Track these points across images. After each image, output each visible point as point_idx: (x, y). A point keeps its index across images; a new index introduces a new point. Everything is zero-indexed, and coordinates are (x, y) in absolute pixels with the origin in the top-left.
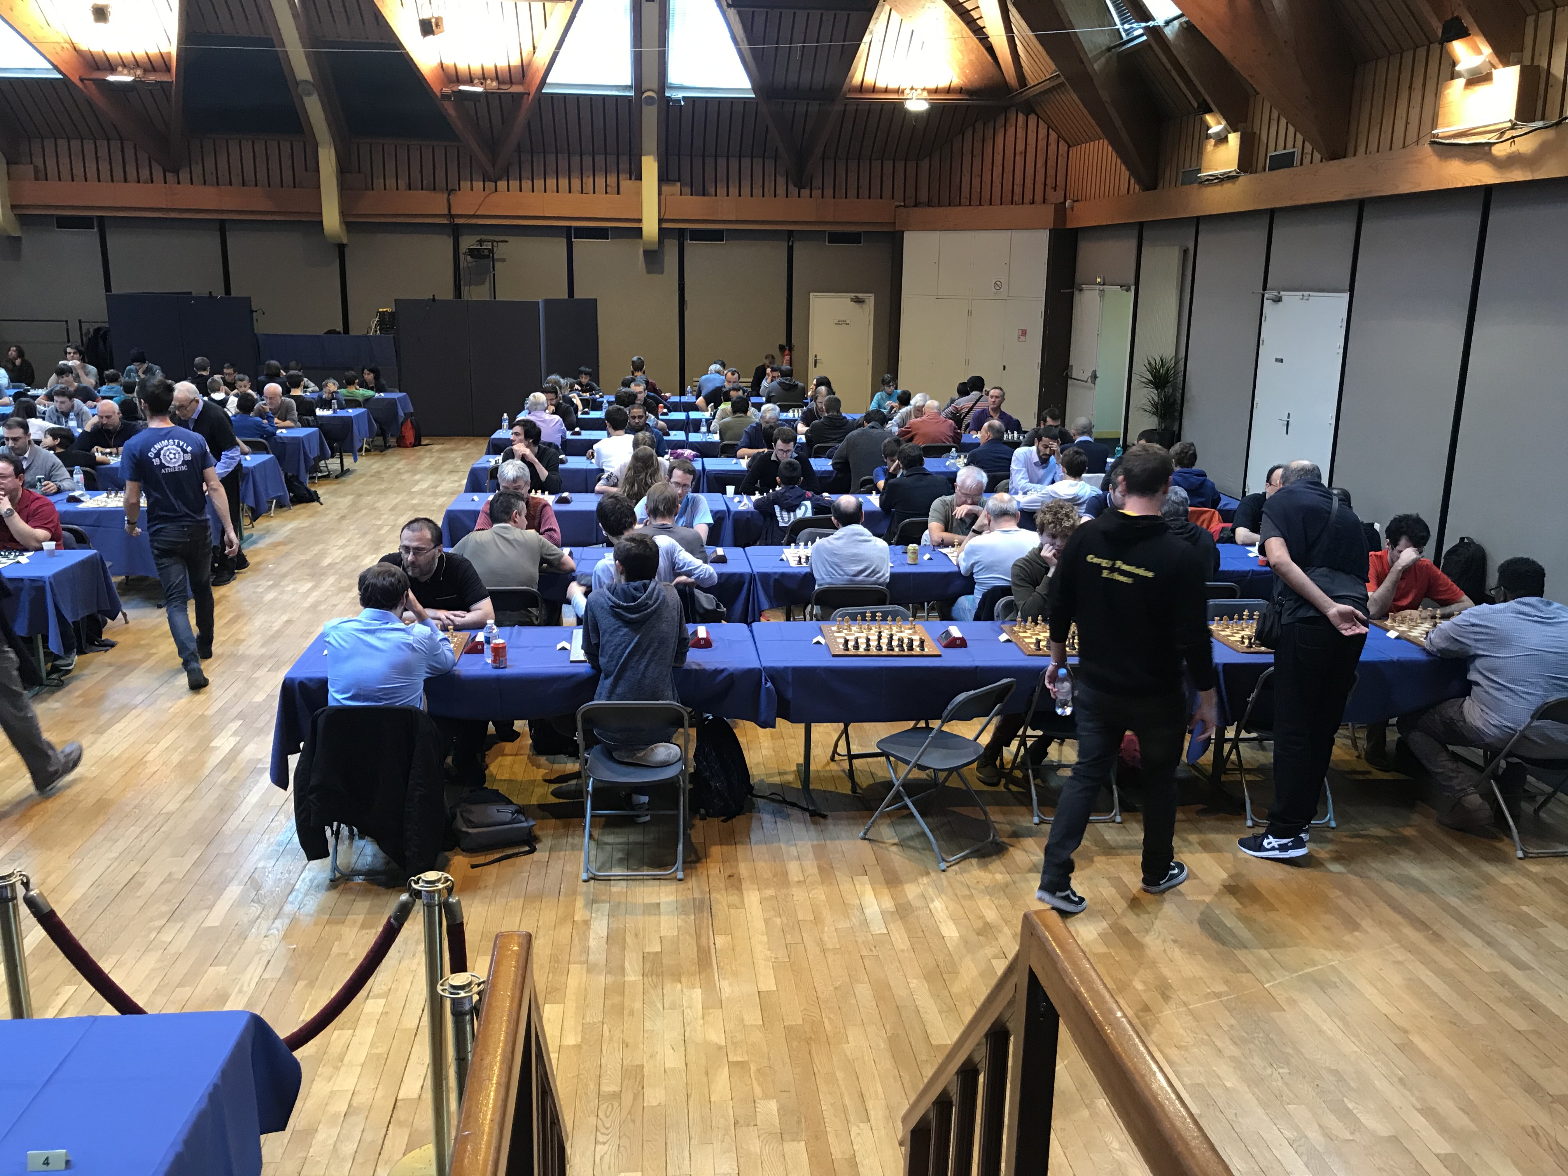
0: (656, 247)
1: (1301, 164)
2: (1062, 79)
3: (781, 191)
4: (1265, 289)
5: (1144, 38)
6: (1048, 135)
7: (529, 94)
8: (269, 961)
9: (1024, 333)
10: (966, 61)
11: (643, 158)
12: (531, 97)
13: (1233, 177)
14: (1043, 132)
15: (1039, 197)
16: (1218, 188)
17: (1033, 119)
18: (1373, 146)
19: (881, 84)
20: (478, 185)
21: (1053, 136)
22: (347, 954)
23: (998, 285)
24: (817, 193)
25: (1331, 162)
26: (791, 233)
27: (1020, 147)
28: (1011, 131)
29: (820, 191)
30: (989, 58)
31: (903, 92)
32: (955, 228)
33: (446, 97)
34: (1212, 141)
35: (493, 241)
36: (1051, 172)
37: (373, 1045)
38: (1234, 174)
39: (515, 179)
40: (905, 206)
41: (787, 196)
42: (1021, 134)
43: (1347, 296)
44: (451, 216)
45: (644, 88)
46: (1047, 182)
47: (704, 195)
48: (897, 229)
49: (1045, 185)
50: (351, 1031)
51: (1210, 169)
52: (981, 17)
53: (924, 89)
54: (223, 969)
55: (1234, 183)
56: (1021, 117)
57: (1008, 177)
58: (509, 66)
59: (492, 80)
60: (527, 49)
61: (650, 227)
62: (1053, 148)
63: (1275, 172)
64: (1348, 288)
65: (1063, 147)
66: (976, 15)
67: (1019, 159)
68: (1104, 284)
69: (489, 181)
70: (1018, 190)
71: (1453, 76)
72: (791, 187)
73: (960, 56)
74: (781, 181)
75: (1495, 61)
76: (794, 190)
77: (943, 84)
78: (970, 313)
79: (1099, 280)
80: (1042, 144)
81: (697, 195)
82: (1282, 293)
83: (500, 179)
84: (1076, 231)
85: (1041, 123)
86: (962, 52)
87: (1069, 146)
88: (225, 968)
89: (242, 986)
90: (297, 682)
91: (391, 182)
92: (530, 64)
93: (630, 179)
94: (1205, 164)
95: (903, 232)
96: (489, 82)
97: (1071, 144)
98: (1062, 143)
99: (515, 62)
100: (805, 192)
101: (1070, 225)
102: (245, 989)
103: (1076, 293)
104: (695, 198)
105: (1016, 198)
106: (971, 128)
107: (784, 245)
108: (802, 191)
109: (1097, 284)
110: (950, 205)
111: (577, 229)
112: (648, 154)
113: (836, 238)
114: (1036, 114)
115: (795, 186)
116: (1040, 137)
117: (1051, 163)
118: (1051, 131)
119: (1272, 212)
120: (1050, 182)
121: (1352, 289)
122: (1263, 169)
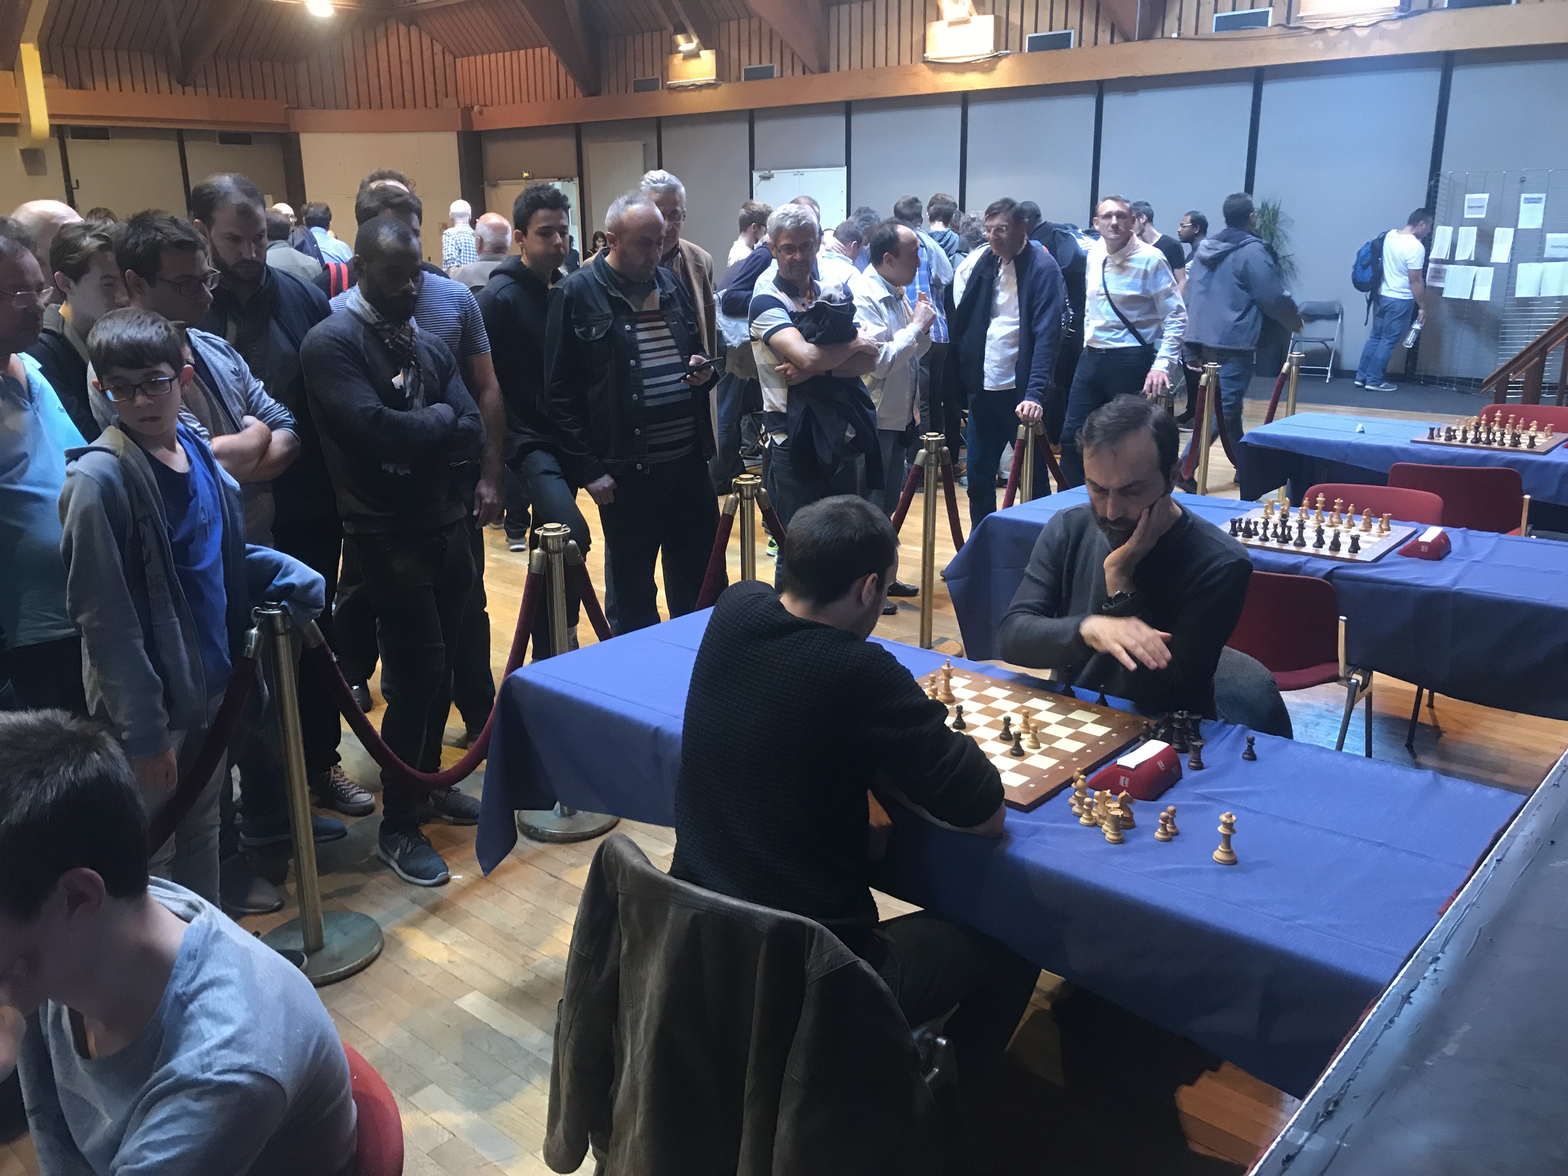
0: (42, 144)
1: (782, 76)
3: (164, 88)
4: (752, 168)
6: (432, 46)
11: (21, 45)
13: (712, 85)
14: (426, 43)
15: (431, 102)
16: (696, 93)
17: (415, 31)
18: (844, 65)
21: (438, 48)
24: (201, 91)
26: (180, 132)
27: (405, 56)
28: (393, 40)
29: (205, 89)
34: (681, 55)
36: (440, 80)
38: (713, 82)
40: (291, 108)
41: (171, 93)
42: (404, 43)
43: (845, 169)
46: (438, 89)
47: (81, 88)
48: (291, 130)
49: (436, 91)
51: (680, 78)
55: (714, 89)
56: (403, 29)
57: (396, 84)
61: (39, 122)
62: (438, 58)
63: (751, 83)
64: (844, 162)
65: (449, 58)
67: (406, 68)
70: (408, 95)
71: (939, 17)
72: (174, 83)
74: (163, 77)
76: (177, 87)
79: (526, 175)
80: (427, 54)
81: (74, 88)
82: (772, 172)
84: (479, 134)
85: (423, 34)
87: (455, 58)
94: (671, 74)
95: (297, 134)
97: (458, 54)
98: (447, 54)
100: (189, 90)
101: (477, 128)
103: (487, 190)
104: (70, 91)
105: (408, 102)
107: (176, 144)
108: (186, 88)
109: (522, 178)
110: (338, 108)
112: (27, 41)
113: (228, 139)
114: (417, 25)
115: (179, 83)
116: (424, 48)
117: (439, 72)
118: (435, 43)
119: (751, 112)
120: (441, 89)
121: (848, 164)
122: (739, 79)
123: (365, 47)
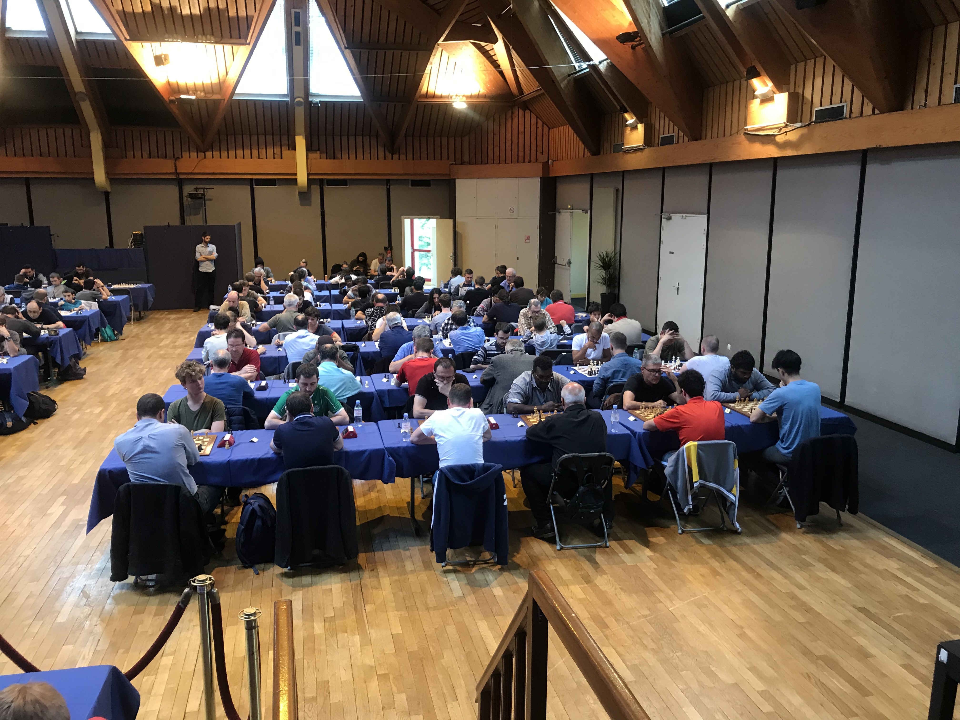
0: (306, 190)
1: (678, 142)
2: (543, 91)
3: (381, 154)
4: (662, 212)
5: (588, 70)
6: (537, 122)
7: (224, 100)
8: (99, 640)
9: (528, 238)
10: (487, 80)
11: (297, 138)
12: (226, 102)
13: (641, 149)
14: (534, 121)
15: (533, 158)
16: (633, 155)
17: (528, 113)
18: (715, 134)
19: (438, 93)
20: (194, 154)
21: (540, 123)
22: (147, 632)
23: (512, 210)
24: (403, 157)
25: (693, 142)
26: (388, 181)
27: (521, 129)
28: (515, 120)
29: (405, 156)
30: (501, 78)
31: (451, 97)
32: (485, 177)
33: (172, 102)
34: (629, 128)
35: (204, 189)
36: (540, 143)
37: (168, 683)
38: (642, 147)
39: (216, 151)
40: (455, 164)
41: (385, 159)
42: (521, 121)
43: (706, 216)
44: (178, 174)
45: (295, 96)
47: (334, 159)
48: (452, 177)
49: (537, 151)
50: (154, 676)
51: (629, 144)
52: (495, 55)
53: (464, 96)
54: (71, 647)
55: (642, 152)
56: (521, 112)
57: (515, 147)
58: (211, 83)
59: (201, 92)
60: (223, 73)
61: (302, 178)
62: (540, 130)
63: (664, 147)
64: (706, 212)
65: (546, 129)
66: (491, 53)
67: (521, 136)
68: (573, 209)
69: (201, 152)
70: (521, 154)
71: (754, 97)
72: (387, 153)
73: (484, 76)
74: (381, 150)
75: (775, 90)
76: (389, 155)
77: (475, 92)
78: (496, 227)
79: (569, 207)
80: (534, 127)
81: (330, 159)
82: (671, 215)
83: (207, 151)
84: (555, 178)
85: (533, 115)
86: (485, 74)
87: (549, 129)
88: (72, 646)
89: (84, 656)
90: (107, 471)
91: (138, 153)
92: (224, 81)
93: (289, 149)
94: (625, 141)
95: (455, 179)
96: (199, 93)
97: (550, 127)
98: (545, 126)
99: (215, 80)
100: (396, 156)
101: (552, 175)
102: (86, 657)
103: (557, 214)
105: (520, 159)
106: (492, 118)
107: (385, 188)
108: (394, 156)
109: (568, 209)
110: (482, 164)
111: (256, 180)
112: (299, 135)
113: (415, 183)
114: (530, 110)
115: (390, 153)
116: (532, 123)
117: (540, 139)
118: (539, 120)
119: (664, 169)
120: (539, 149)
121: (708, 213)
122: (658, 145)
123: (500, 125)
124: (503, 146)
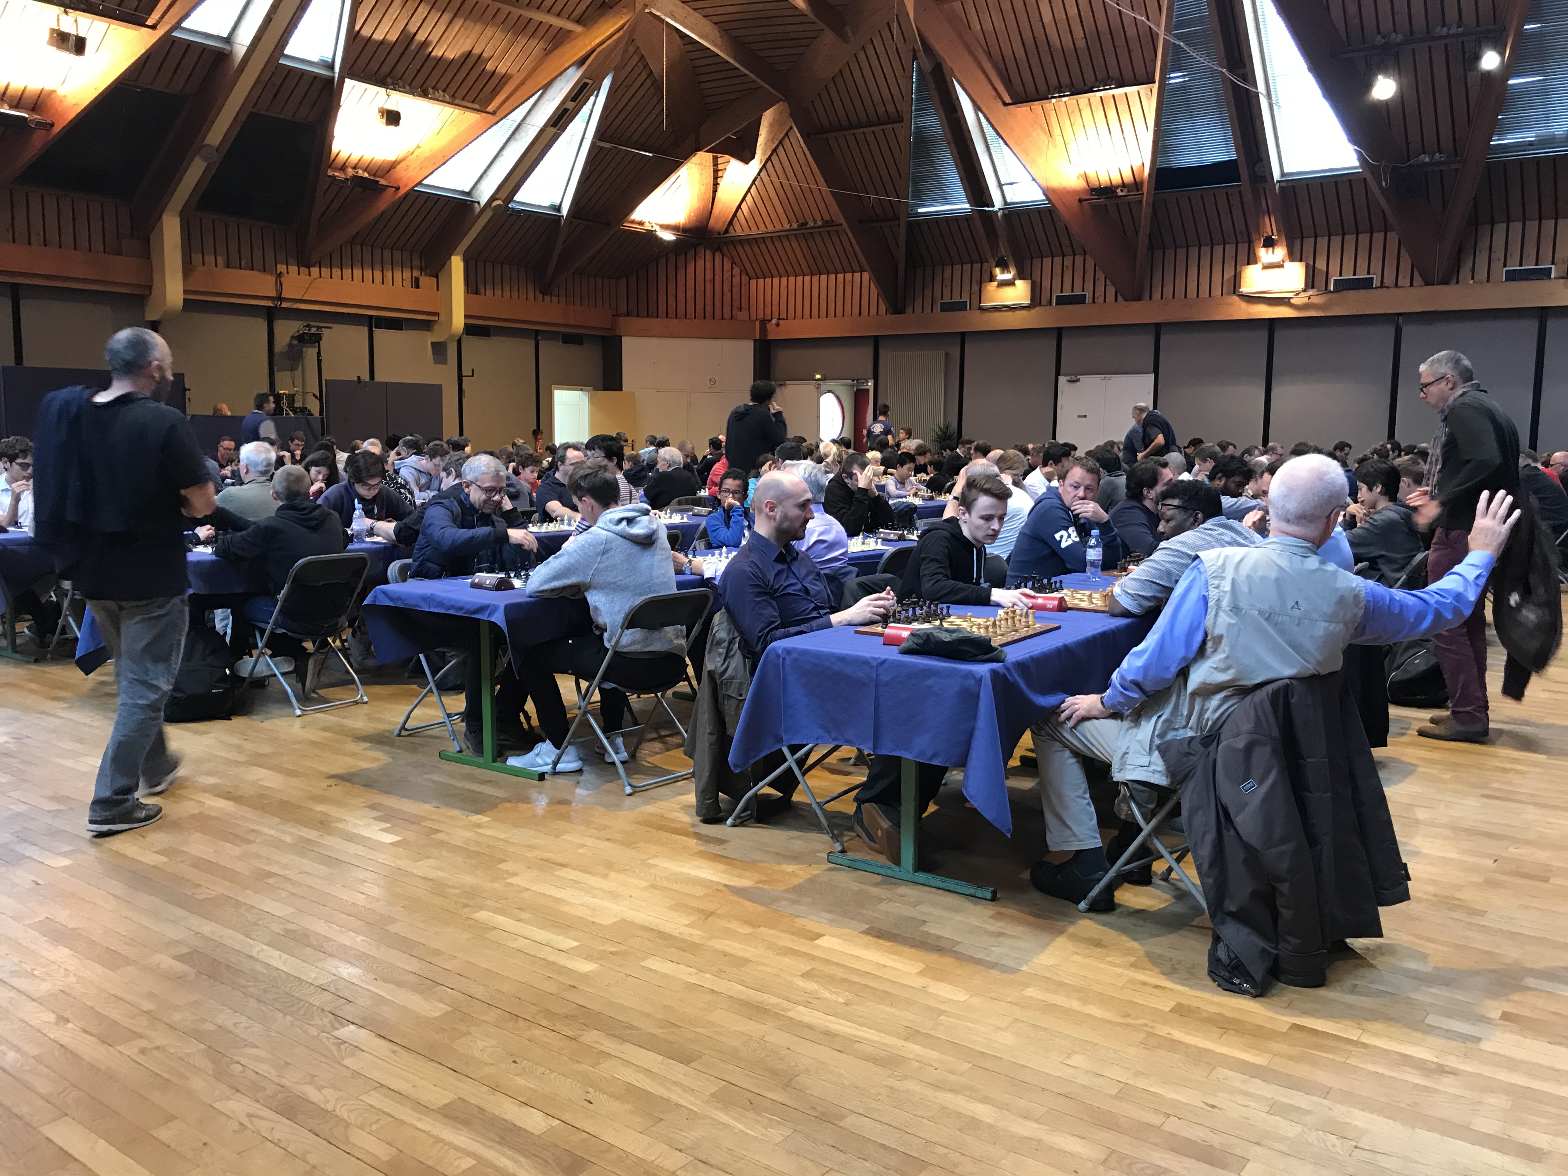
1: (1093, 302)
3: (531, 296)
4: (1058, 373)
5: (967, 212)
6: (732, 269)
13: (1025, 307)
14: (727, 266)
15: (727, 315)
17: (717, 256)
21: (736, 271)
23: (712, 381)
24: (555, 299)
26: (537, 331)
27: (709, 276)
28: (700, 264)
29: (557, 298)
34: (995, 284)
35: (318, 328)
36: (736, 296)
38: (1026, 305)
40: (620, 315)
41: (535, 301)
42: (709, 265)
43: (1152, 375)
44: (280, 298)
46: (734, 304)
47: (480, 294)
48: (616, 333)
49: (732, 306)
51: (993, 301)
55: (1027, 311)
56: (709, 254)
57: (700, 299)
61: (458, 321)
62: (736, 280)
63: (1061, 306)
64: (1151, 370)
65: (745, 278)
66: (722, 170)
67: (709, 286)
68: (825, 380)
69: (305, 266)
70: (709, 308)
71: (1253, 262)
72: (538, 292)
73: (694, 201)
74: (531, 287)
75: (1286, 258)
76: (540, 296)
79: (818, 376)
80: (727, 275)
81: (477, 294)
82: (1078, 376)
83: (314, 266)
85: (726, 260)
86: (696, 199)
87: (750, 279)
91: (210, 259)
94: (983, 297)
95: (621, 337)
97: (751, 277)
98: (744, 276)
99: (391, 159)
100: (547, 298)
101: (774, 337)
104: (475, 296)
105: (708, 315)
107: (533, 343)
108: (545, 297)
111: (377, 318)
112: (458, 255)
113: (568, 339)
114: (721, 252)
115: (541, 292)
116: (725, 270)
117: (736, 290)
118: (734, 266)
119: (1061, 329)
120: (736, 303)
121: (1156, 372)
122: (1050, 303)
123: (676, 268)
124: (681, 296)
